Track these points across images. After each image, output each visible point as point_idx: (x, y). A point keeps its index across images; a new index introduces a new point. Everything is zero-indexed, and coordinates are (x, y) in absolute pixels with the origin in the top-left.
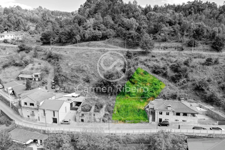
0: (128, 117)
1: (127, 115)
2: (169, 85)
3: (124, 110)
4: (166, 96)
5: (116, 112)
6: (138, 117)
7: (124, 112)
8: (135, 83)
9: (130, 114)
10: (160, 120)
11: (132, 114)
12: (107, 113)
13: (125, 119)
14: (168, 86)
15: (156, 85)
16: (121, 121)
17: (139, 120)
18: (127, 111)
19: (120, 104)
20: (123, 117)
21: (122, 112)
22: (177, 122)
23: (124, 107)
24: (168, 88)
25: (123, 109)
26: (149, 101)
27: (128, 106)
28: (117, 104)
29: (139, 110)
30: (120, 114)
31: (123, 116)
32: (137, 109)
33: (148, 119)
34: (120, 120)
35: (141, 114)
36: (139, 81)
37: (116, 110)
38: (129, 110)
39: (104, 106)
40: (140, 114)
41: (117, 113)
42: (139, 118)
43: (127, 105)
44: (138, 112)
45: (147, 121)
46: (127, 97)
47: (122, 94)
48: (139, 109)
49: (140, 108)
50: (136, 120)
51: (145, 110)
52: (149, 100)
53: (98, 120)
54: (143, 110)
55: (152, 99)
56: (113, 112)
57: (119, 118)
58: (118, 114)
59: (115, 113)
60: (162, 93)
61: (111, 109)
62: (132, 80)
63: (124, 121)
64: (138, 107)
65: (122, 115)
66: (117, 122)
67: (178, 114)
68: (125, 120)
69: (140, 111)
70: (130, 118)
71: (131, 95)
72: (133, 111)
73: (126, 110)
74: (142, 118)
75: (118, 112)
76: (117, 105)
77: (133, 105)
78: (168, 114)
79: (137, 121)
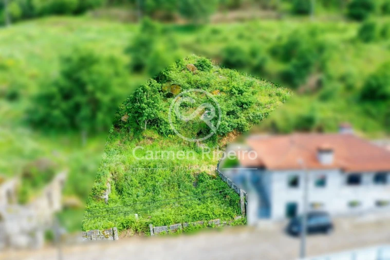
0: (158, 213)
1: (154, 201)
2: (278, 95)
3: (143, 182)
4: (281, 123)
5: (109, 193)
6: (199, 208)
7: (141, 192)
8: (174, 94)
9: (167, 197)
10: (292, 210)
11: (172, 194)
12: (74, 200)
13: (148, 221)
14: (277, 98)
15: (241, 92)
16: (131, 232)
17: (207, 216)
18: (154, 186)
19: (124, 162)
20: (136, 211)
21: (134, 191)
22: (357, 210)
23: (141, 171)
24: (279, 103)
25: (136, 181)
26: (226, 146)
27: (155, 166)
28: (111, 162)
29: (199, 179)
30: (127, 199)
31: (139, 207)
32: (192, 176)
33: (243, 210)
34: (125, 226)
35: (207, 194)
36: (187, 85)
37: (108, 186)
38: (160, 181)
39: (62, 175)
40: (203, 192)
41: (115, 196)
42: (204, 211)
43: (152, 165)
44: (196, 185)
45: (238, 218)
46: (151, 139)
47: (132, 130)
48: (199, 175)
49: (202, 171)
50: (194, 218)
51: (219, 176)
52: (225, 141)
53: (22, 240)
54: (213, 178)
55: (234, 137)
56: (96, 195)
57: (121, 218)
58: (116, 202)
59: (107, 197)
60: (266, 117)
61: (89, 184)
62: (164, 85)
63: (144, 231)
64: (194, 168)
65: (135, 202)
66: (110, 238)
67: (354, 180)
68: (147, 226)
69: (202, 181)
70: (168, 212)
71: (163, 130)
72: (175, 183)
73: (150, 183)
74: (216, 207)
75: (120, 191)
76: (113, 165)
77: (175, 162)
78: (321, 183)
79: (197, 223)
